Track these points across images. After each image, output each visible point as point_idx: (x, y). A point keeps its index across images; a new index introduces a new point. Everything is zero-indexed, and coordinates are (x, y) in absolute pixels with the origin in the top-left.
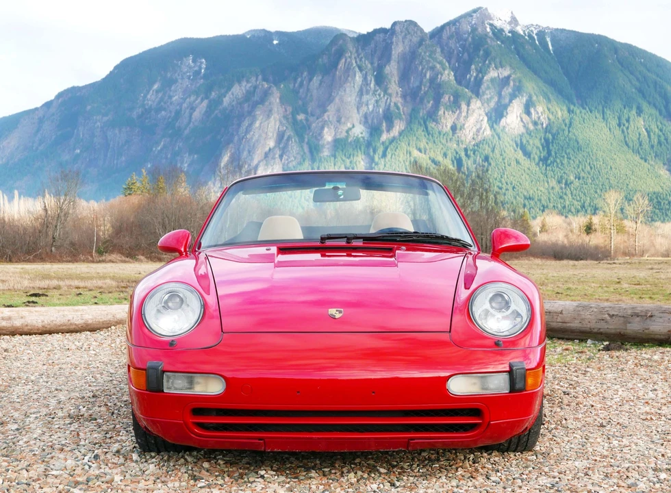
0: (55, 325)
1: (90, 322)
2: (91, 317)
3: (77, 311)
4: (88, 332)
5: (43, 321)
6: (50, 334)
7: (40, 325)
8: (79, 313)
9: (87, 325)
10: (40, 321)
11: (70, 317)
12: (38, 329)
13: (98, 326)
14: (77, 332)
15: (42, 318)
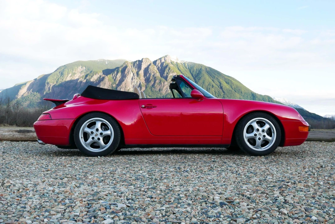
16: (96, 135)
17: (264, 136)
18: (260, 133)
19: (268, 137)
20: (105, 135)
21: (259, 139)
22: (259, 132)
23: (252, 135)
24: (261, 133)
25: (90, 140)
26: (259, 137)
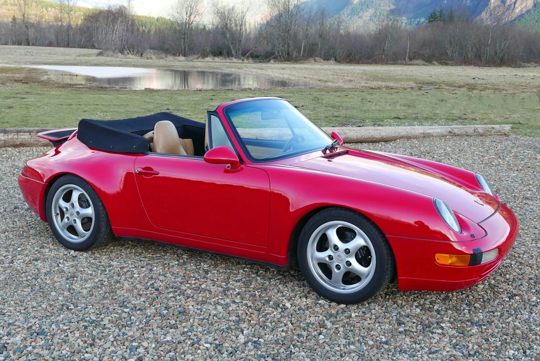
0: (364, 138)
1: (385, 137)
2: (385, 134)
3: (377, 130)
4: (383, 143)
5: (357, 136)
6: (361, 143)
7: (355, 138)
8: (378, 131)
9: (383, 138)
10: (355, 136)
11: (373, 134)
12: (354, 140)
13: (390, 139)
14: (377, 142)
15: (357, 134)
16: (72, 215)
17: (349, 264)
18: (339, 256)
19: (356, 265)
20: (84, 214)
21: (338, 267)
22: (338, 253)
23: (324, 255)
24: (343, 255)
25: (66, 220)
26: (338, 264)
